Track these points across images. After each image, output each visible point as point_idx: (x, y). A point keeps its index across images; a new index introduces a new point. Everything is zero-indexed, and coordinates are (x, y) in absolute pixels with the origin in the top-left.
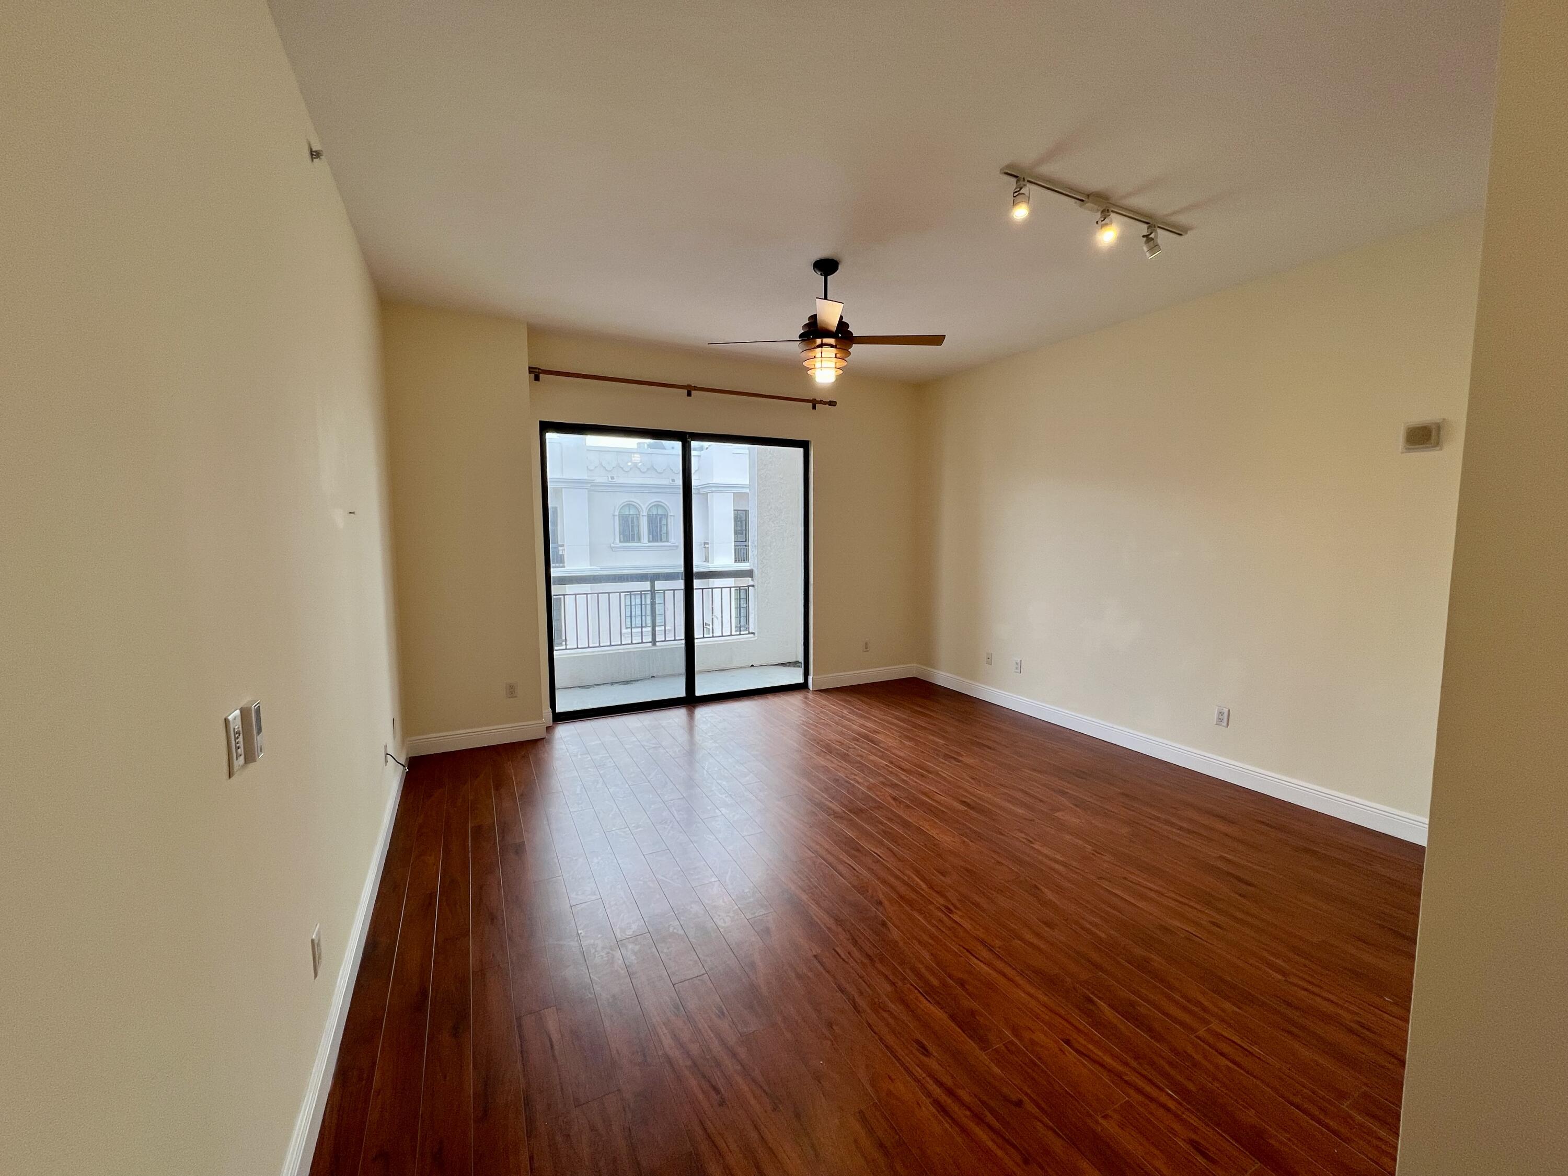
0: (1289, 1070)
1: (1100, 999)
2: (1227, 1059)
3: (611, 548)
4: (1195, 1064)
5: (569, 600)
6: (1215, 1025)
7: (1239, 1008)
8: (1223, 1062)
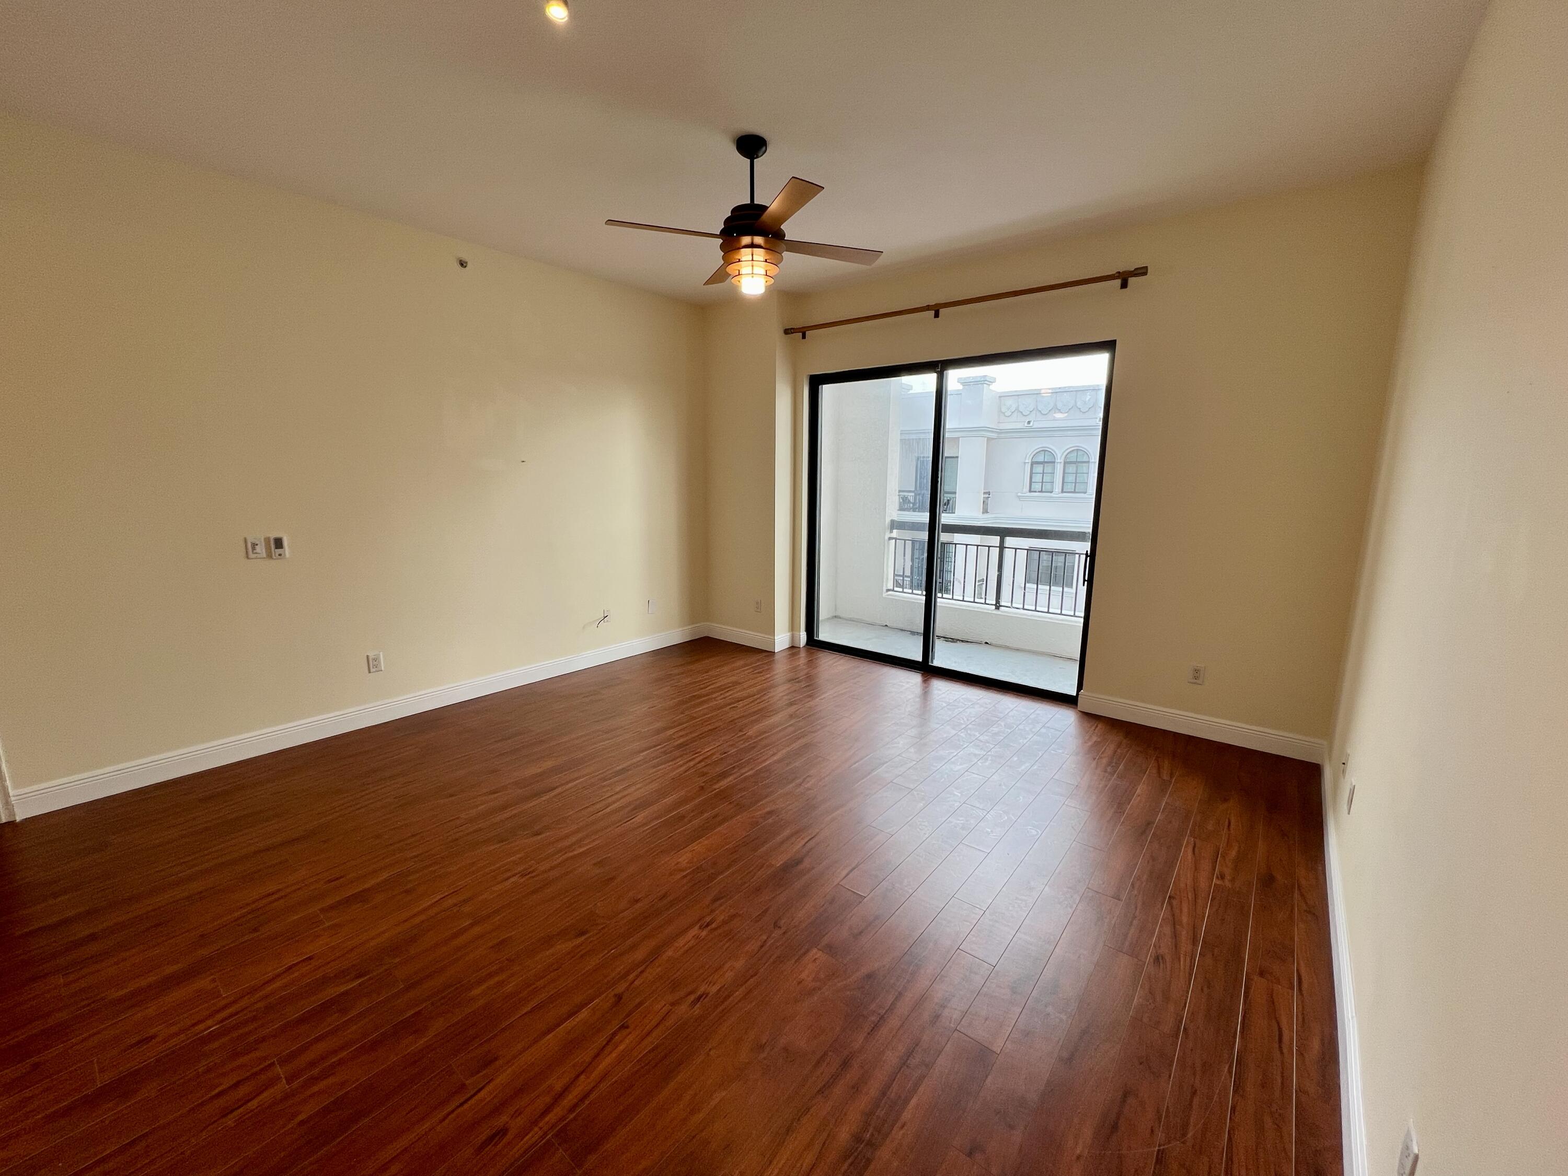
0: (182, 1153)
1: (360, 985)
2: (230, 1088)
3: (1019, 497)
4: (236, 1055)
5: (961, 549)
6: (283, 1086)
7: (302, 1123)
8: (226, 1083)
